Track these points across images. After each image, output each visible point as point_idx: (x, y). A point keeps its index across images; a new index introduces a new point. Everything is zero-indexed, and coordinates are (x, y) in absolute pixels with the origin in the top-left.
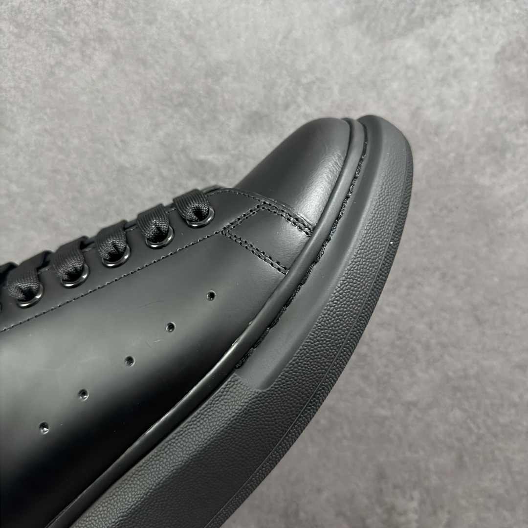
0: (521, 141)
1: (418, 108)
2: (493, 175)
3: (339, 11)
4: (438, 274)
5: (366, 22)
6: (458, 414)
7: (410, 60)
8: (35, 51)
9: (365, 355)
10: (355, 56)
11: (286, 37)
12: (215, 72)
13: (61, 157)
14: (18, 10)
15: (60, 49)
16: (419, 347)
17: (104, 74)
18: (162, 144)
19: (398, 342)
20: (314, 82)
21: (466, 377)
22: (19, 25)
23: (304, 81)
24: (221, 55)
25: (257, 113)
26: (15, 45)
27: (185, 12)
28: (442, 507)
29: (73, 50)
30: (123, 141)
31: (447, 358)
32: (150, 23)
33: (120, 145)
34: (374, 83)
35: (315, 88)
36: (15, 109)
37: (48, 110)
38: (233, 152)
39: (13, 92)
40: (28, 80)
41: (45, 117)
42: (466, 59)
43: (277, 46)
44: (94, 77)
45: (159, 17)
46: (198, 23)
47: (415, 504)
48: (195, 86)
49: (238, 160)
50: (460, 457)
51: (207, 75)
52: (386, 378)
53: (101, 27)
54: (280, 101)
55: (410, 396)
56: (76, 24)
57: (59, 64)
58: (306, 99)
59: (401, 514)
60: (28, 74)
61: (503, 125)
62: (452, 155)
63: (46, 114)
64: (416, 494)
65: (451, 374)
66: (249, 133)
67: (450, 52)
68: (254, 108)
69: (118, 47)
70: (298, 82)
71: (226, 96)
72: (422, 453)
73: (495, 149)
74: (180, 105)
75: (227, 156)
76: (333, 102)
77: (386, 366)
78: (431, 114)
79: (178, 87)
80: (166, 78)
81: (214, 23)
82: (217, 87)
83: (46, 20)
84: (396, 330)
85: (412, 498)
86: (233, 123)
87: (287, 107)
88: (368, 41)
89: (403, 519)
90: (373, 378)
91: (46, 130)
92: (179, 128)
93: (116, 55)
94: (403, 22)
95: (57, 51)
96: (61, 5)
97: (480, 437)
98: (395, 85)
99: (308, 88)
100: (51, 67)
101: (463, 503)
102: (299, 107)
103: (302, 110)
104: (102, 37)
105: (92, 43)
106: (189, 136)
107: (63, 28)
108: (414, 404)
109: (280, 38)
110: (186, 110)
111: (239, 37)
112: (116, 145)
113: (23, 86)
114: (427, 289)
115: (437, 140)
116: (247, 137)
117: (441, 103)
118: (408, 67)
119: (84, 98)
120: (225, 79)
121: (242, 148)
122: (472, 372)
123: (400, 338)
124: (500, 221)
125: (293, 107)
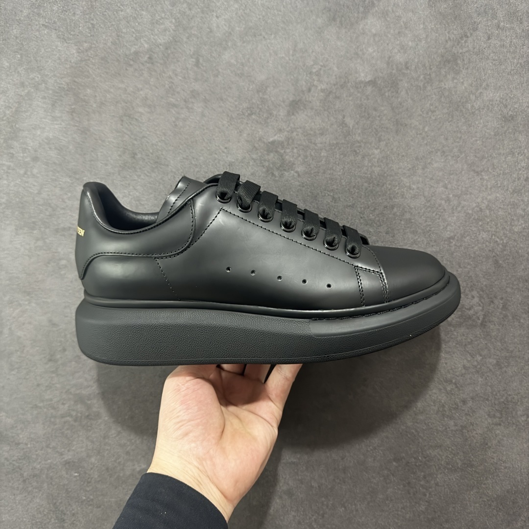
0: (465, 50)
1: (390, 57)
2: (454, 78)
3: (320, 21)
4: (439, 153)
5: (338, 20)
6: (484, 235)
7: (374, 31)
8: (162, 117)
9: (410, 219)
10: (339, 43)
11: (295, 50)
12: (262, 89)
13: (197, 170)
14: (146, 98)
15: (175, 111)
16: (443, 202)
17: (203, 115)
18: (247, 141)
19: (428, 204)
20: (320, 69)
21: (481, 210)
22: (149, 106)
23: (314, 71)
24: (261, 77)
25: (293, 101)
26: (151, 118)
27: (233, 61)
28: (496, 297)
29: (182, 108)
30: (226, 148)
31: (463, 203)
32: (216, 76)
33: (225, 151)
34: (356, 54)
35: (322, 72)
36: (164, 153)
37: (181, 147)
38: (288, 129)
39: (160, 144)
40: (165, 134)
41: (181, 151)
42: (410, 14)
43: (291, 58)
44: (198, 118)
45: (220, 70)
46: (242, 64)
47: (476, 300)
48: (254, 101)
49: (292, 132)
50: (496, 262)
51: (258, 92)
52: (428, 229)
53: (191, 89)
54: (304, 89)
55: (447, 234)
56: (178, 93)
57: (177, 119)
58: (319, 80)
59: (470, 309)
60: (164, 131)
61: (449, 44)
62: (422, 77)
63: (180, 149)
64: (475, 293)
65: (470, 212)
66: (293, 114)
67: (397, 14)
68: (291, 99)
69: (205, 97)
70: (311, 73)
71: (273, 99)
72: (469, 267)
73: (449, 62)
74: (250, 115)
75: (286, 133)
76: (335, 75)
77: (426, 221)
78: (399, 58)
79: (245, 105)
80: (237, 103)
81: (251, 61)
82: (265, 97)
83: (162, 98)
84: (425, 197)
85: (473, 297)
86: (282, 113)
87: (309, 90)
88: (344, 31)
89: (471, 312)
90: (420, 231)
91: (184, 158)
92: (253, 128)
93: (206, 101)
94: (361, 9)
95: (174, 112)
96: (167, 86)
97: (505, 245)
98: (370, 50)
99: (318, 74)
100: (174, 122)
101: (509, 290)
102: (317, 86)
103: (319, 88)
104: (194, 94)
105: (190, 100)
106: (260, 130)
107: (173, 98)
108: (452, 238)
109: (291, 52)
110: (253, 117)
111: (268, 62)
112: (223, 152)
113: (163, 139)
114: (435, 165)
115: (409, 71)
116: (293, 117)
117: (403, 48)
118: (375, 35)
119: (198, 132)
120: (269, 89)
121: (292, 125)
122: (483, 206)
123: (429, 201)
124: (469, 106)
125: (313, 89)
